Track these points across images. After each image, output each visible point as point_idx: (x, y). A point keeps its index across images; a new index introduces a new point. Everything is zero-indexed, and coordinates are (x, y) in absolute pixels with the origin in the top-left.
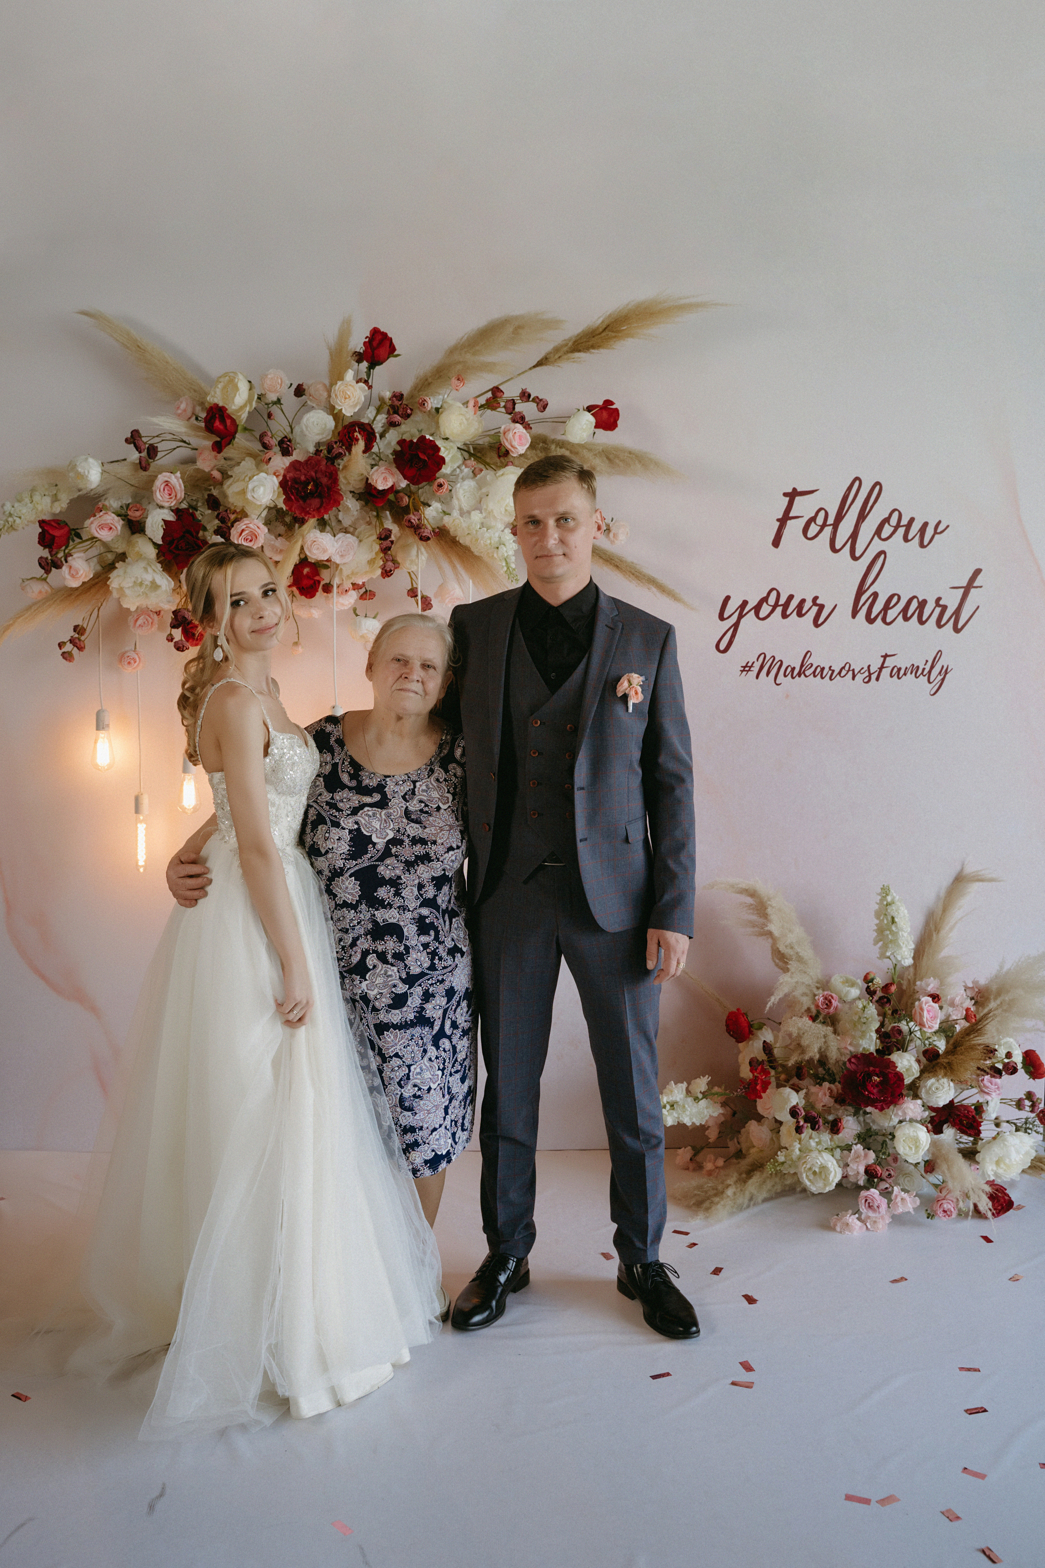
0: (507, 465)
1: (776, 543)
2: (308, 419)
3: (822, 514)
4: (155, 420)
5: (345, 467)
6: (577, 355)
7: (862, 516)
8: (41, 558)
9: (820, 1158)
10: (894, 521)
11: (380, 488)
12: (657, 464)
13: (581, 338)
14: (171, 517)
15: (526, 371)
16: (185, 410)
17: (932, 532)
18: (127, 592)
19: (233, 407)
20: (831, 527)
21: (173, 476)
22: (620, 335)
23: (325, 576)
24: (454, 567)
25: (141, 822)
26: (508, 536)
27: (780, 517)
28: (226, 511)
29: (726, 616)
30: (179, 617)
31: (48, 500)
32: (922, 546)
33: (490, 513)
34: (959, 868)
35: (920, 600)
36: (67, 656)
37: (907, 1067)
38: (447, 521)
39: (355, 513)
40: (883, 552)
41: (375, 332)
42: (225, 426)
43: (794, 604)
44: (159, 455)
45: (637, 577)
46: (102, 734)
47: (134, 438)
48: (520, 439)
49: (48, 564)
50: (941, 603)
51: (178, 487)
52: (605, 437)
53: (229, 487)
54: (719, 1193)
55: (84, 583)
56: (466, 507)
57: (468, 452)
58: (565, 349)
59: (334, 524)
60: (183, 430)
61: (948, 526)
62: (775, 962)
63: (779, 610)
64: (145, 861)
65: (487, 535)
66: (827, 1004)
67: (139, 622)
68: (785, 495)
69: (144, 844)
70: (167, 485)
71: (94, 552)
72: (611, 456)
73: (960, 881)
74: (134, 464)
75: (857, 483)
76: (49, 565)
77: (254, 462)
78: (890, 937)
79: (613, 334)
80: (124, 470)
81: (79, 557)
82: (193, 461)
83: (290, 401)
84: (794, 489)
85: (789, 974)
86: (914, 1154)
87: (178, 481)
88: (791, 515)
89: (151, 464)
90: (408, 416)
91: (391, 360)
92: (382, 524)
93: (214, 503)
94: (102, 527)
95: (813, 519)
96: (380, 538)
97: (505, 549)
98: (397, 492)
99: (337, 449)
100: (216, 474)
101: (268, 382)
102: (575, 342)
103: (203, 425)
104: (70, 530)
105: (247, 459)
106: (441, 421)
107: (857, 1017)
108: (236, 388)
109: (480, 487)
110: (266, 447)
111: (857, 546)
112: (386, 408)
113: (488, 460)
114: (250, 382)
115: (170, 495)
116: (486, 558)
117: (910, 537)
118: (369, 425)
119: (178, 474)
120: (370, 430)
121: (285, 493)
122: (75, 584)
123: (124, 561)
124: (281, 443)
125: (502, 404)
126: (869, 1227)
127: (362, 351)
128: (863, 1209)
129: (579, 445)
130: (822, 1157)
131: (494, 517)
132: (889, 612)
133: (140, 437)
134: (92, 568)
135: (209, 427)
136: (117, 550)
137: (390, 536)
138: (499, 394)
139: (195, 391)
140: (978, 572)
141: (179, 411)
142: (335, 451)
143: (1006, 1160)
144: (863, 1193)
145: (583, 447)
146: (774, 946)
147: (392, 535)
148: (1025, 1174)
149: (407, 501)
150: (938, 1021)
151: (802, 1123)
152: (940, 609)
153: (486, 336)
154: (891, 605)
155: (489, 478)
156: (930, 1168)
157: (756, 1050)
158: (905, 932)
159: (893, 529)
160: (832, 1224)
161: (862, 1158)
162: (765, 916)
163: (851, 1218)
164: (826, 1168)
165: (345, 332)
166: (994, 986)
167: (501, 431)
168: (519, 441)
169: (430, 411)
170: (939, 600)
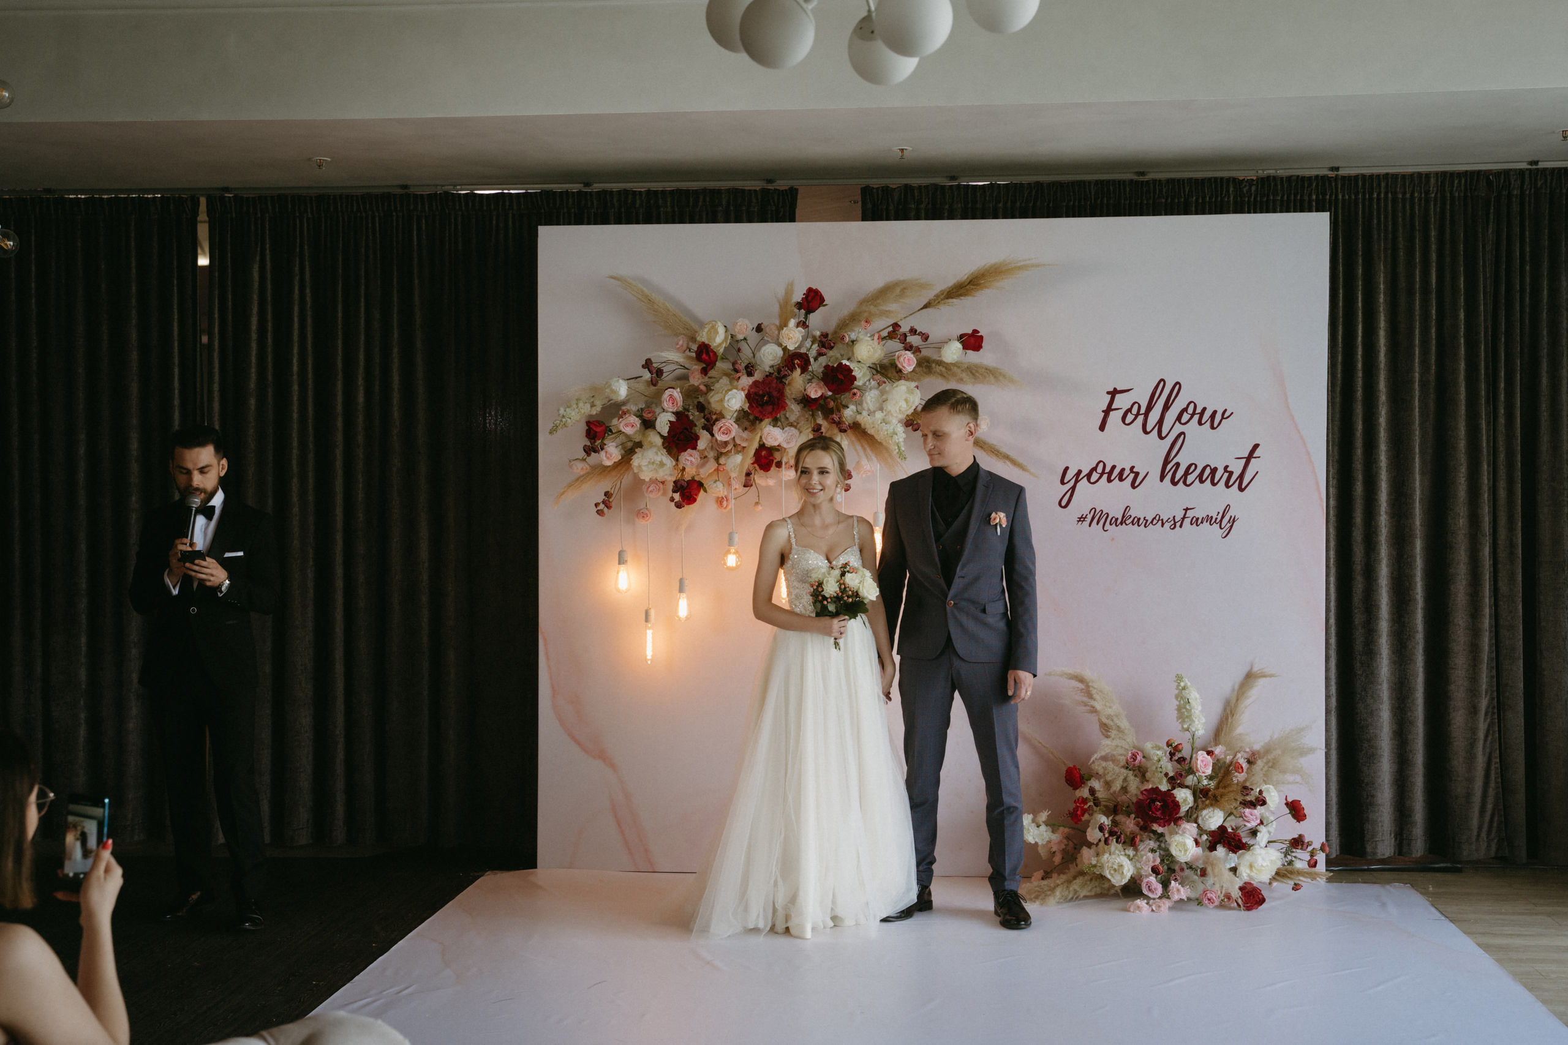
0: (900, 379)
1: (1102, 428)
2: (764, 350)
3: (1136, 407)
4: (663, 354)
5: (789, 384)
6: (950, 300)
7: (1166, 407)
8: (585, 445)
9: (1118, 859)
11: (813, 397)
12: (1004, 376)
13: (952, 289)
14: (673, 419)
15: (916, 312)
16: (682, 346)
17: (1220, 418)
18: (643, 468)
19: (715, 344)
20: (1143, 416)
21: (674, 390)
22: (978, 287)
23: (777, 456)
24: (864, 450)
25: (649, 628)
26: (900, 429)
27: (1105, 409)
28: (710, 414)
29: (1065, 481)
30: (678, 485)
31: (588, 406)
32: (1212, 427)
33: (890, 412)
34: (1248, 667)
35: (1212, 468)
36: (600, 513)
37: (1184, 798)
38: (859, 418)
39: (798, 413)
40: (1183, 433)
41: (810, 290)
42: (710, 357)
43: (1116, 472)
44: (665, 375)
45: (996, 455)
46: (622, 567)
47: (648, 365)
48: (909, 362)
49: (589, 450)
50: (1229, 469)
51: (678, 398)
52: (972, 357)
53: (712, 397)
54: (1053, 890)
55: (614, 463)
56: (872, 408)
57: (876, 370)
58: (942, 297)
59: (783, 420)
60: (680, 357)
61: (1232, 413)
62: (1102, 732)
63: (1105, 476)
64: (652, 656)
65: (884, 428)
66: (1133, 758)
67: (650, 489)
68: (1108, 393)
69: (651, 644)
70: (671, 397)
71: (619, 441)
72: (974, 371)
73: (1250, 677)
74: (647, 381)
75: (1162, 384)
77: (728, 380)
78: (1186, 713)
79: (974, 288)
80: (641, 386)
81: (611, 445)
82: (688, 379)
83: (753, 337)
84: (1115, 389)
85: (1110, 739)
86: (1184, 855)
87: (679, 395)
88: (1113, 407)
89: (659, 383)
90: (831, 348)
91: (821, 308)
92: (815, 420)
93: (701, 407)
94: (627, 425)
95: (1129, 410)
96: (813, 427)
97: (897, 437)
98: (826, 399)
99: (784, 372)
100: (703, 388)
101: (738, 327)
102: (949, 292)
103: (694, 355)
104: (605, 427)
105: (724, 377)
106: (855, 350)
107: (1154, 768)
108: (717, 332)
109: (882, 393)
110: (736, 371)
111: (1163, 429)
112: (816, 343)
113: (889, 375)
114: (725, 326)
115: (673, 404)
116: (884, 443)
117: (1203, 422)
118: (805, 354)
119: (678, 390)
120: (806, 357)
121: (749, 402)
122: (608, 463)
123: (641, 448)
124: (747, 367)
125: (899, 336)
126: (1154, 909)
127: (801, 302)
128: (1145, 891)
129: (950, 362)
130: (1120, 858)
131: (892, 415)
132: (1189, 477)
133: (652, 364)
134: (620, 452)
135: (699, 357)
136: (636, 440)
137: (820, 429)
138: (898, 329)
139: (687, 329)
140: (1256, 446)
141: (678, 346)
142: (782, 373)
143: (1256, 865)
144: (1145, 880)
145: (954, 365)
146: (1099, 720)
147: (822, 428)
148: (1273, 879)
149: (832, 404)
150: (1211, 768)
151: (1107, 835)
152: (1228, 474)
153: (884, 292)
154: (1190, 472)
155: (887, 388)
156: (1203, 873)
157: (1084, 792)
158: (1197, 709)
159: (1190, 416)
160: (1128, 907)
161: (1151, 862)
162: (1091, 696)
163: (1141, 903)
164: (1122, 865)
165: (789, 291)
166: (1262, 751)
167: (896, 356)
168: (908, 362)
169: (847, 343)
170: (1226, 467)
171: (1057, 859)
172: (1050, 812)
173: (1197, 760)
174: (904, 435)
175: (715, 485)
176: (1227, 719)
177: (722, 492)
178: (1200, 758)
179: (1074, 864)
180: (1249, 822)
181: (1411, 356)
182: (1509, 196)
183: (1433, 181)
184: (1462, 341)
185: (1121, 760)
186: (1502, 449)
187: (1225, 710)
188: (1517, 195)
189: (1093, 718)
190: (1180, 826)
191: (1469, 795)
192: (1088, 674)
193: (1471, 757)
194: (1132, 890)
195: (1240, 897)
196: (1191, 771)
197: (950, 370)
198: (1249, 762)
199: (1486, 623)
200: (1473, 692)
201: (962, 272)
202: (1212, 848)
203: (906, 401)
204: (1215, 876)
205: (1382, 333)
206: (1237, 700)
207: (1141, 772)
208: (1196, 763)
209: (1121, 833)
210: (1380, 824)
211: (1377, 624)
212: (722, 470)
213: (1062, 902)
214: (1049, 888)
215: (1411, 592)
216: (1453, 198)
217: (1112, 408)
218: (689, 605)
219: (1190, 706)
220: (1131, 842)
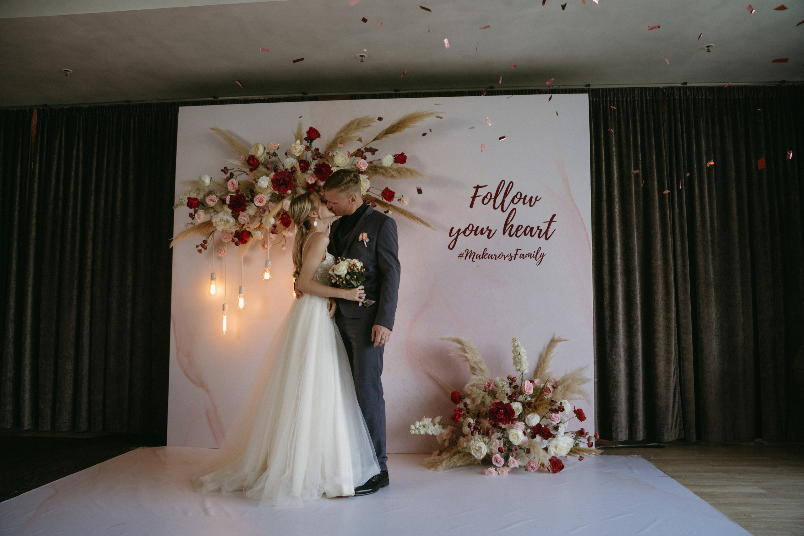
1: (471, 206)
3: (489, 195)
4: (229, 160)
7: (506, 195)
8: (190, 213)
9: (478, 444)
10: (519, 196)
11: (310, 183)
12: (416, 172)
13: (389, 129)
14: (233, 195)
15: (370, 142)
16: (242, 159)
17: (535, 201)
18: (218, 223)
19: (258, 156)
20: (493, 199)
21: (235, 181)
22: (403, 127)
25: (225, 315)
27: (473, 196)
28: (253, 192)
29: (452, 235)
30: (237, 234)
32: (530, 206)
34: (552, 336)
35: (531, 227)
36: (200, 251)
37: (517, 408)
40: (515, 209)
41: (311, 128)
42: (255, 163)
43: (479, 230)
45: (413, 218)
46: (213, 282)
47: (225, 170)
48: (363, 165)
49: (192, 215)
50: (540, 228)
51: (236, 184)
53: (257, 185)
54: (441, 462)
55: (203, 222)
58: (384, 133)
60: (239, 164)
61: (541, 198)
62: (471, 372)
63: (473, 232)
66: (489, 386)
67: (225, 237)
68: (474, 187)
69: (226, 323)
70: (232, 183)
72: (399, 171)
73: (553, 342)
74: (224, 179)
75: (503, 182)
77: (264, 175)
78: (518, 360)
81: (202, 211)
84: (478, 185)
85: (476, 376)
86: (517, 441)
91: (318, 138)
94: (211, 200)
95: (486, 197)
98: (318, 186)
100: (254, 182)
101: (270, 146)
102: (387, 130)
103: (247, 162)
104: (199, 203)
106: (334, 159)
107: (501, 391)
108: (258, 149)
110: (269, 169)
111: (504, 207)
112: (312, 154)
114: (264, 147)
115: (233, 187)
117: (525, 203)
118: (307, 160)
120: (307, 163)
121: (274, 185)
122: (200, 223)
124: (274, 167)
126: (500, 473)
127: (307, 137)
128: (494, 463)
129: (388, 167)
130: (479, 443)
132: (518, 232)
133: (228, 170)
135: (249, 164)
138: (361, 152)
140: (554, 216)
141: (240, 159)
143: (559, 446)
144: (494, 456)
146: (470, 365)
148: (569, 454)
150: (532, 390)
151: (472, 430)
152: (539, 231)
153: (350, 127)
154: (519, 230)
156: (528, 451)
157: (461, 406)
158: (524, 358)
159: (518, 199)
160: (484, 472)
161: (498, 445)
162: (465, 352)
163: (492, 469)
164: (481, 447)
165: (300, 129)
166: (561, 381)
167: (357, 163)
169: (331, 157)
170: (538, 227)
171: (446, 444)
172: (441, 417)
173: (525, 385)
175: (256, 232)
176: (541, 365)
177: (260, 237)
178: (526, 384)
179: (456, 447)
180: (554, 421)
181: (630, 178)
182: (674, 99)
183: (636, 91)
184: (655, 170)
185: (482, 387)
186: (677, 225)
187: (540, 360)
188: (677, 99)
189: (467, 364)
190: (515, 424)
191: (667, 407)
192: (463, 339)
193: (668, 386)
194: (487, 461)
195: (550, 466)
196: (521, 393)
197: (386, 171)
198: (554, 387)
199: (674, 315)
200: (668, 352)
202: (533, 437)
204: (535, 453)
205: (615, 167)
206: (546, 354)
207: (493, 393)
208: (524, 388)
209: (481, 428)
210: (620, 423)
211: (617, 316)
212: (263, 226)
213: (446, 469)
214: (439, 461)
215: (634, 299)
216: (646, 100)
217: (477, 195)
218: (245, 301)
219: (520, 356)
220: (487, 434)
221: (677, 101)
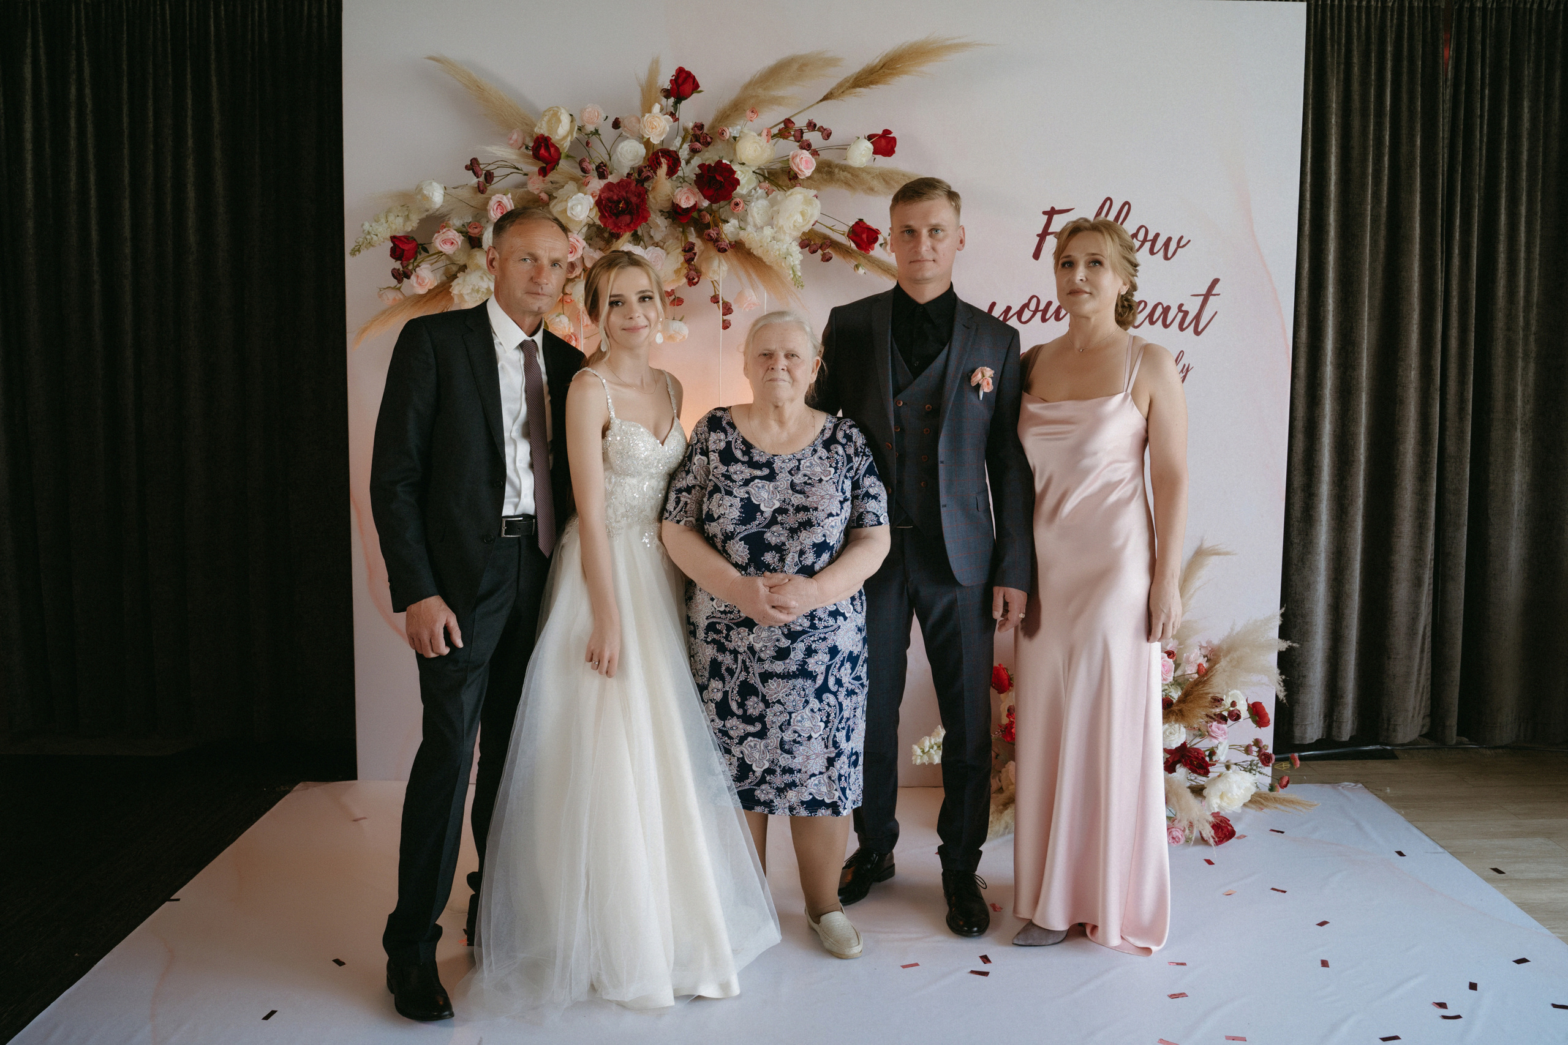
0: (795, 186)
1: (1036, 255)
2: (623, 148)
4: (489, 149)
5: (653, 188)
6: (858, 90)
8: (394, 269)
10: (1141, 236)
11: (684, 207)
13: (861, 76)
15: (813, 105)
16: (516, 141)
17: (1176, 246)
18: (466, 298)
19: (557, 137)
21: (505, 197)
22: (894, 71)
24: (749, 275)
26: (795, 248)
27: (1040, 232)
31: (400, 220)
32: (1166, 258)
33: (781, 228)
35: (1165, 306)
38: (743, 235)
39: (664, 229)
41: (681, 71)
42: (550, 153)
43: (1052, 309)
44: (495, 180)
47: (473, 166)
48: (807, 163)
49: (399, 274)
50: (1183, 308)
52: (882, 162)
53: (553, 207)
55: (430, 291)
56: (759, 222)
57: (763, 176)
58: (847, 85)
59: (645, 239)
60: (514, 157)
61: (1189, 241)
63: (1039, 314)
65: (776, 247)
68: (1045, 213)
70: (500, 205)
71: (440, 264)
73: (1201, 555)
74: (473, 187)
75: (1108, 203)
76: (401, 276)
77: (576, 185)
79: (889, 71)
80: (465, 194)
81: (426, 268)
82: (523, 185)
83: (607, 131)
84: (1053, 208)
87: (509, 201)
89: (488, 188)
90: (709, 144)
91: (695, 95)
92: (686, 238)
94: (445, 242)
96: (684, 250)
97: (791, 260)
98: (700, 211)
99: (645, 174)
100: (544, 196)
101: (587, 115)
102: (856, 78)
103: (531, 153)
104: (418, 245)
105: (570, 182)
106: (737, 148)
108: (559, 121)
109: (772, 204)
110: (585, 171)
112: (689, 139)
113: (780, 183)
114: (571, 115)
116: (776, 268)
117: (1155, 251)
118: (675, 152)
119: (510, 196)
120: (675, 156)
121: (600, 210)
122: (422, 291)
123: (464, 272)
124: (598, 168)
125: (793, 133)
127: (669, 88)
129: (859, 169)
131: (785, 233)
133: (479, 164)
134: (438, 278)
135: (536, 156)
136: (458, 262)
137: (693, 249)
138: (790, 125)
139: (527, 124)
140: (1216, 281)
141: (512, 142)
142: (644, 174)
143: (1227, 793)
145: (863, 170)
147: (695, 248)
148: (1245, 808)
149: (708, 218)
150: (1174, 675)
152: (1182, 314)
153: (775, 73)
155: (779, 197)
165: (653, 72)
167: (790, 157)
168: (805, 165)
169: (728, 140)
170: (1181, 305)
174: (801, 257)
175: (558, 320)
177: (567, 329)
180: (1216, 738)
181: (1363, 186)
184: (1418, 170)
186: (1455, 293)
191: (1408, 674)
193: (1411, 633)
195: (1211, 834)
197: (857, 176)
198: (1210, 661)
201: (871, 55)
203: (803, 214)
204: (1181, 809)
205: (1333, 160)
210: (1310, 706)
211: (1318, 488)
212: (569, 301)
216: (1411, 7)
217: (1049, 231)
221: (1477, 13)
